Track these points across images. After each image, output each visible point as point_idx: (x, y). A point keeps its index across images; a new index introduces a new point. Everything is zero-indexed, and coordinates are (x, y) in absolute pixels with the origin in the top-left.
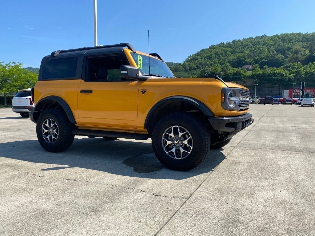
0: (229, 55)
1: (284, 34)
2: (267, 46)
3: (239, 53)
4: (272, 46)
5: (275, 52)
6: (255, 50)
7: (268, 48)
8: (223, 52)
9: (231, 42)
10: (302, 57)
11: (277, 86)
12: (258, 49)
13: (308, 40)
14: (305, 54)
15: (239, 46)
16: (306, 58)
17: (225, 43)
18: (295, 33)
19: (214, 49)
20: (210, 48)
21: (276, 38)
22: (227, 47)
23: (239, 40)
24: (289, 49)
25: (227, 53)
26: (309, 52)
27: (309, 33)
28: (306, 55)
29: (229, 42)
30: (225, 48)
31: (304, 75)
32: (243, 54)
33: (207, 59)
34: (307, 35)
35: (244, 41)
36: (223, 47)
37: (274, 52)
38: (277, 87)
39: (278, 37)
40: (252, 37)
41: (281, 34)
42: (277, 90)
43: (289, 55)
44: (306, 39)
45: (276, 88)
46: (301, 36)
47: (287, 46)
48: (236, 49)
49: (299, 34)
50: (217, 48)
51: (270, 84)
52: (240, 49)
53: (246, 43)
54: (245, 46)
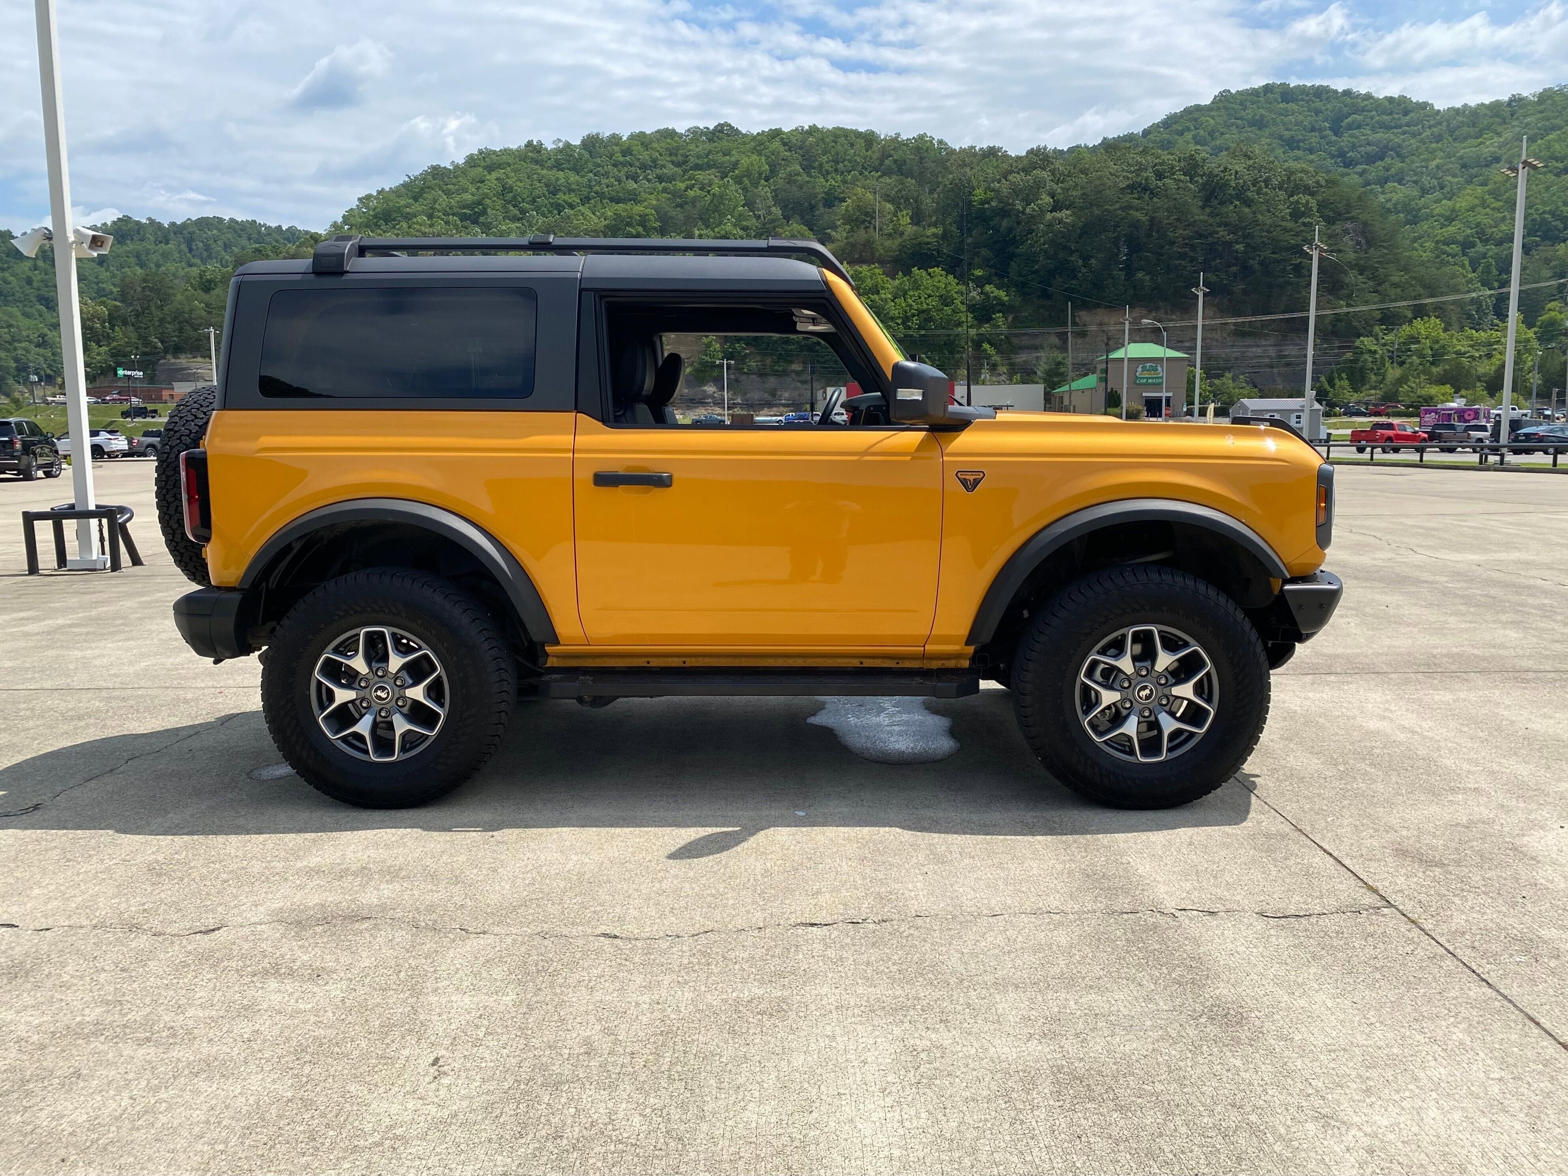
0: (571, 206)
1: (807, 127)
2: (738, 180)
3: (618, 201)
4: (763, 182)
5: (777, 211)
6: (691, 193)
7: (745, 190)
8: (541, 189)
9: (576, 142)
10: (888, 243)
11: (797, 367)
12: (701, 189)
13: (901, 169)
14: (897, 232)
15: (615, 165)
16: (902, 247)
17: (549, 146)
18: (852, 131)
19: (490, 168)
20: (471, 161)
21: (776, 144)
22: (558, 166)
23: (615, 139)
24: (831, 200)
25: (560, 195)
26: (909, 221)
27: (904, 137)
28: (902, 234)
29: (568, 145)
30: (550, 168)
31: (899, 321)
32: (638, 209)
33: (464, 218)
34: (895, 143)
35: (637, 148)
36: (537, 162)
37: (773, 209)
38: (797, 373)
39: (782, 139)
40: (674, 130)
41: (796, 129)
42: (799, 384)
43: (834, 227)
44: (895, 161)
45: (793, 375)
46: (875, 147)
47: (821, 185)
48: (605, 181)
49: (869, 138)
50: (509, 165)
51: (768, 361)
52: (620, 181)
53: (645, 156)
54: (644, 167)
